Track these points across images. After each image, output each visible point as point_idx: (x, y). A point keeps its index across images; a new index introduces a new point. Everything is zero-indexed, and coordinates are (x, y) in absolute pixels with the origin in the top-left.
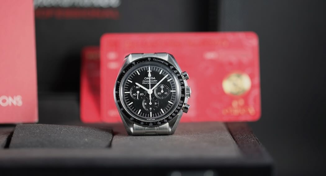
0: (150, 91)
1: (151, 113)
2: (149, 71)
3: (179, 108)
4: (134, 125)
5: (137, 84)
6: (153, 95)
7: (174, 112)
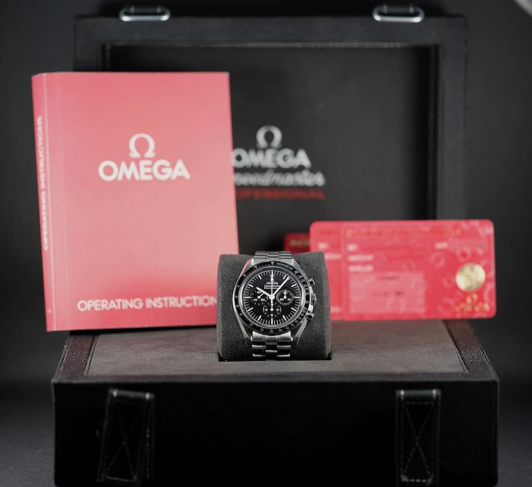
0: (272, 297)
1: (272, 319)
2: (272, 276)
3: (302, 315)
4: (253, 332)
5: (258, 288)
6: (275, 301)
7: (297, 319)
